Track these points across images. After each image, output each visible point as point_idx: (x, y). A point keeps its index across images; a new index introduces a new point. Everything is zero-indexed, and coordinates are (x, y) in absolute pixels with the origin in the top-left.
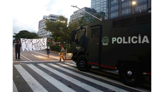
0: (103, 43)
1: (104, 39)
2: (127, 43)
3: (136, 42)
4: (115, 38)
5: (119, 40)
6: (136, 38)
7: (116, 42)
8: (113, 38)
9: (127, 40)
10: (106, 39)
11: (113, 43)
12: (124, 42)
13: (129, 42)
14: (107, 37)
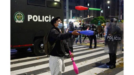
0: (17, 20)
1: (18, 15)
2: (41, 21)
3: (48, 20)
4: (31, 16)
5: (35, 18)
6: (48, 17)
7: (31, 20)
8: (29, 16)
9: (41, 19)
10: (20, 15)
11: (29, 20)
12: (40, 21)
13: (43, 21)
14: (22, 13)
